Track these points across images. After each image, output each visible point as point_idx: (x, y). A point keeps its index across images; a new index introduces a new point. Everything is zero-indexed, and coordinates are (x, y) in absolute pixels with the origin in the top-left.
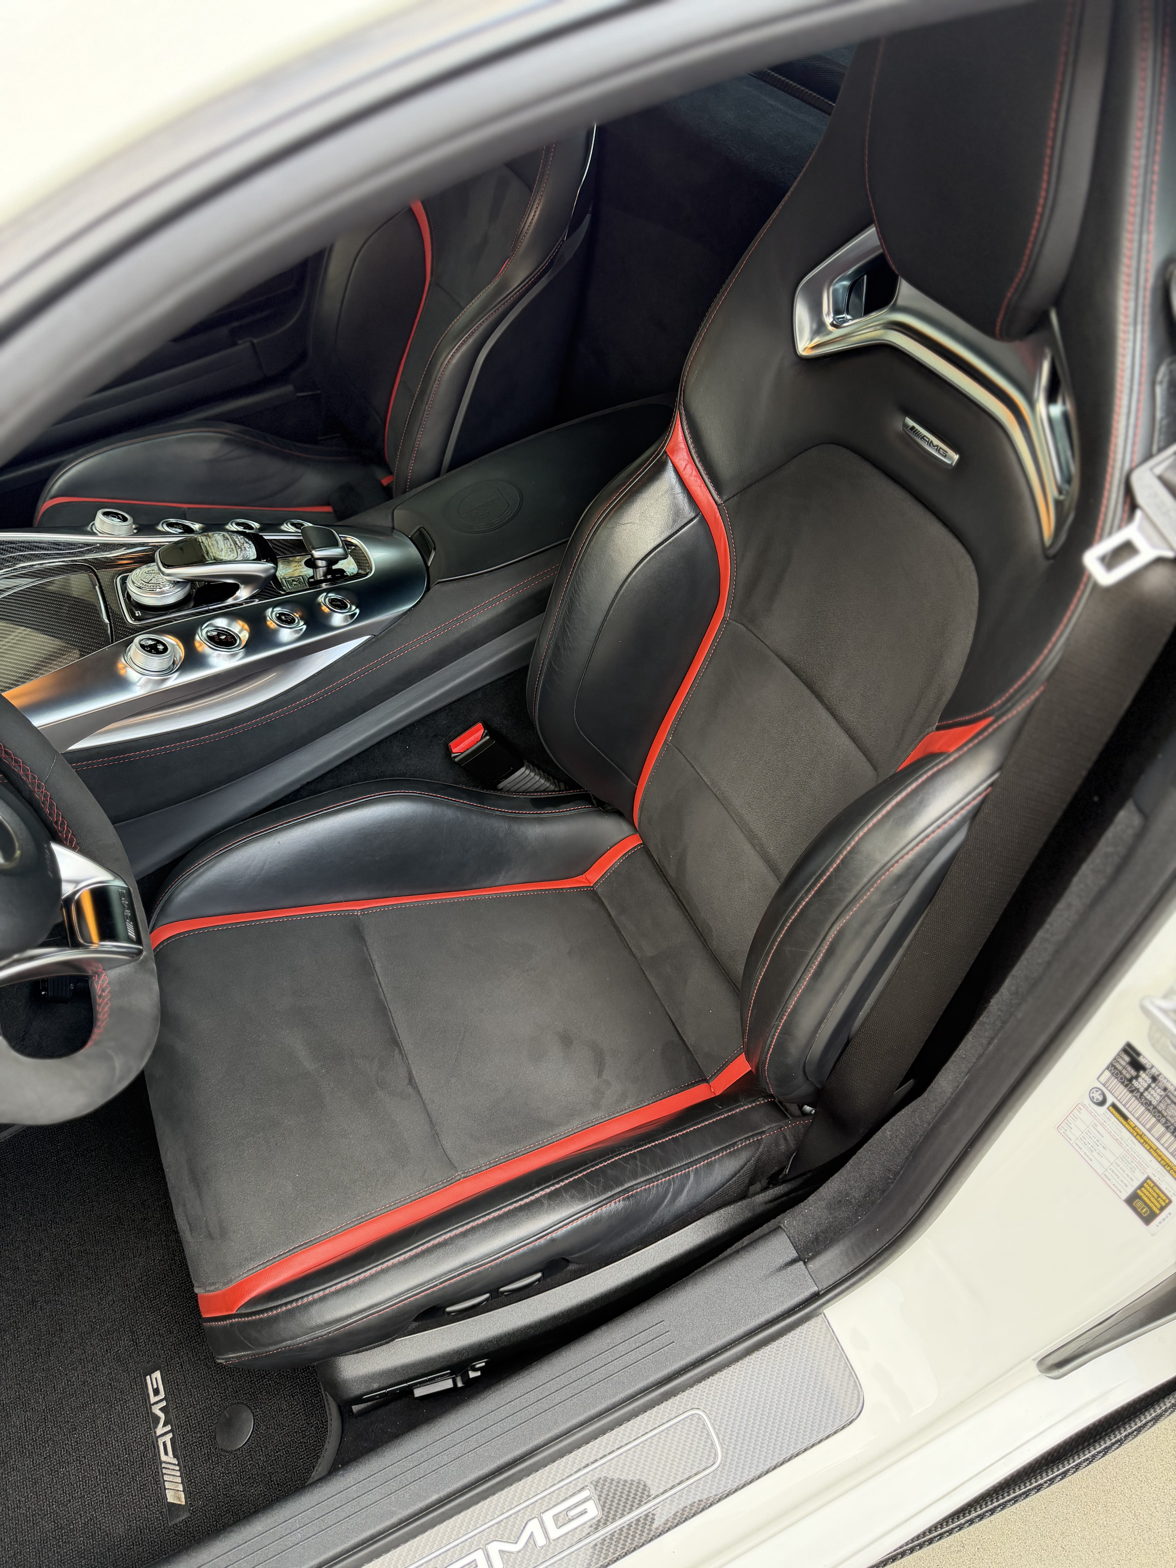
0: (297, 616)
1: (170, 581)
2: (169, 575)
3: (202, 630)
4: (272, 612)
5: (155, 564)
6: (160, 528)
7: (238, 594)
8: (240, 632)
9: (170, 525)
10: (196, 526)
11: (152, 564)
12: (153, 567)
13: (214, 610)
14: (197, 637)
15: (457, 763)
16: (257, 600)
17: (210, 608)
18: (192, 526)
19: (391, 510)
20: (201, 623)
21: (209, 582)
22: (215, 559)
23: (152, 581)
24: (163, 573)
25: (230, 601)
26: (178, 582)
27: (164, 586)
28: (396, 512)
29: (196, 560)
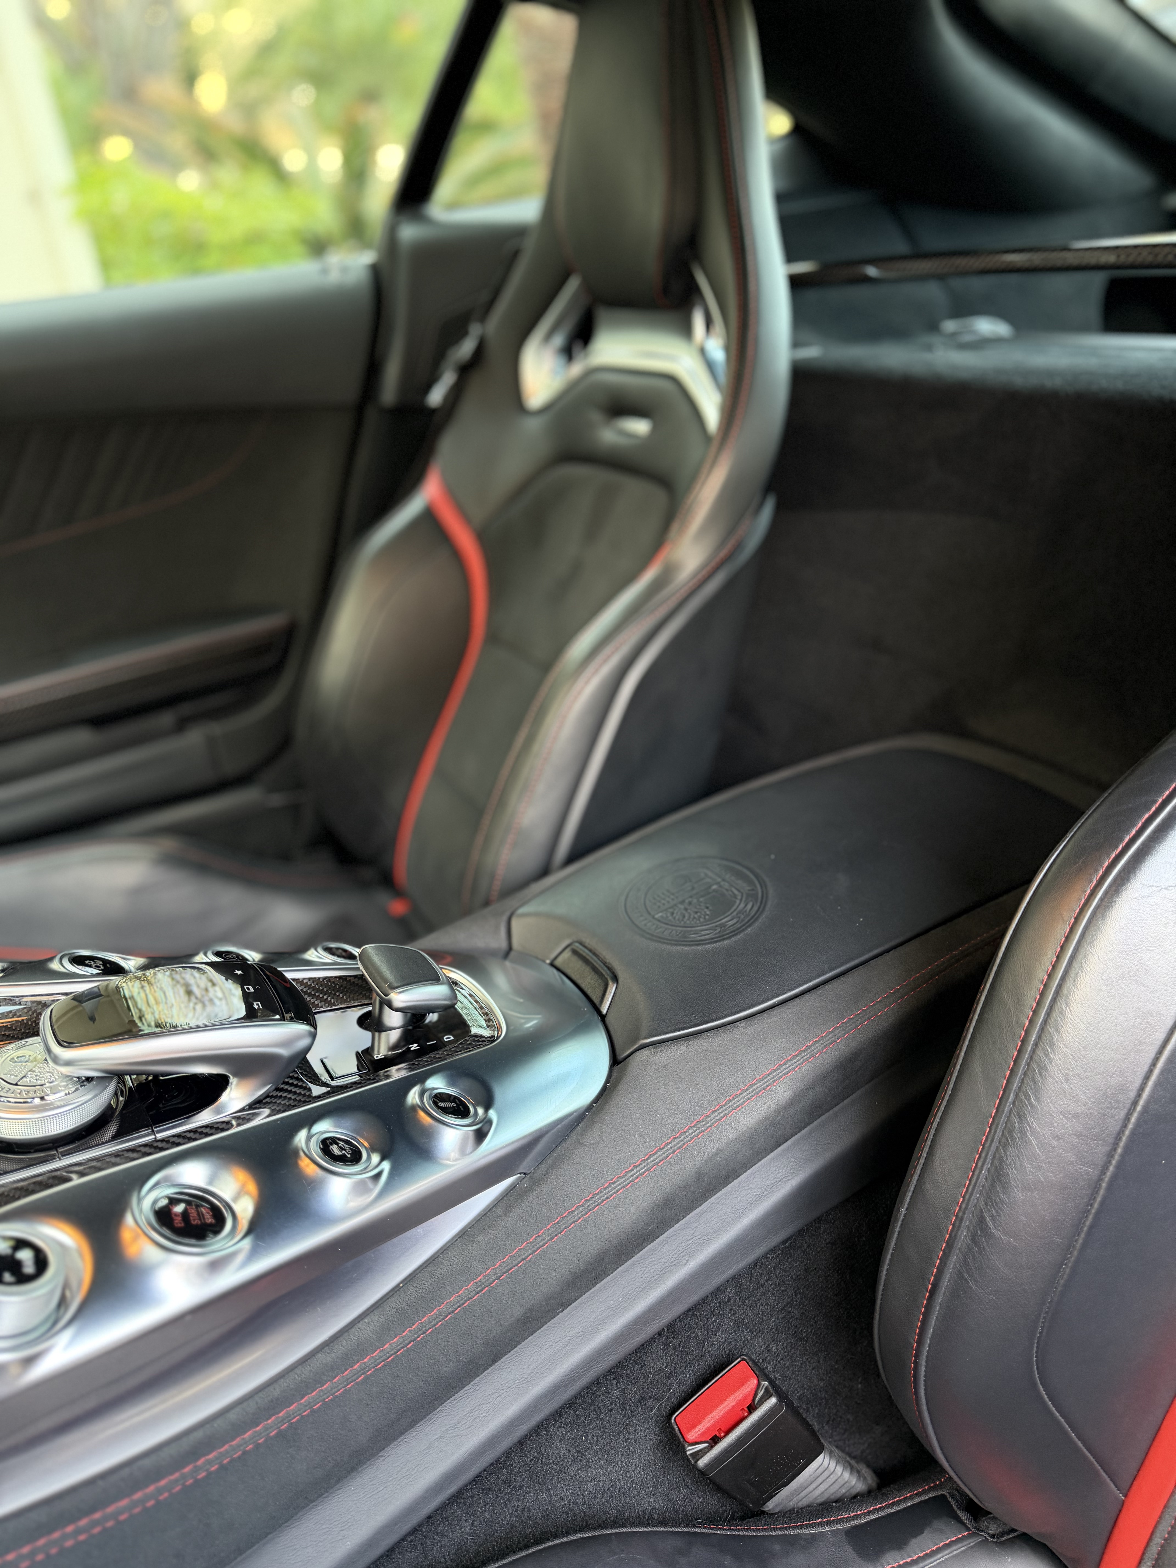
0: (363, 1145)
1: (69, 1078)
2: (68, 1063)
3: (140, 1200)
4: (309, 1138)
5: (39, 1037)
6: (55, 966)
7: (225, 1097)
8: (236, 1199)
9: (79, 961)
10: (131, 963)
11: (30, 1040)
12: (32, 1048)
13: (169, 1142)
14: (129, 1220)
15: (703, 1473)
16: (267, 1111)
17: (160, 1136)
18: (123, 963)
19: (505, 918)
20: (141, 1177)
21: (156, 1076)
22: (158, 1025)
23: (26, 1080)
24: (56, 1060)
25: (205, 1117)
26: (89, 1079)
27: (54, 1091)
28: (515, 923)
29: (119, 1031)
